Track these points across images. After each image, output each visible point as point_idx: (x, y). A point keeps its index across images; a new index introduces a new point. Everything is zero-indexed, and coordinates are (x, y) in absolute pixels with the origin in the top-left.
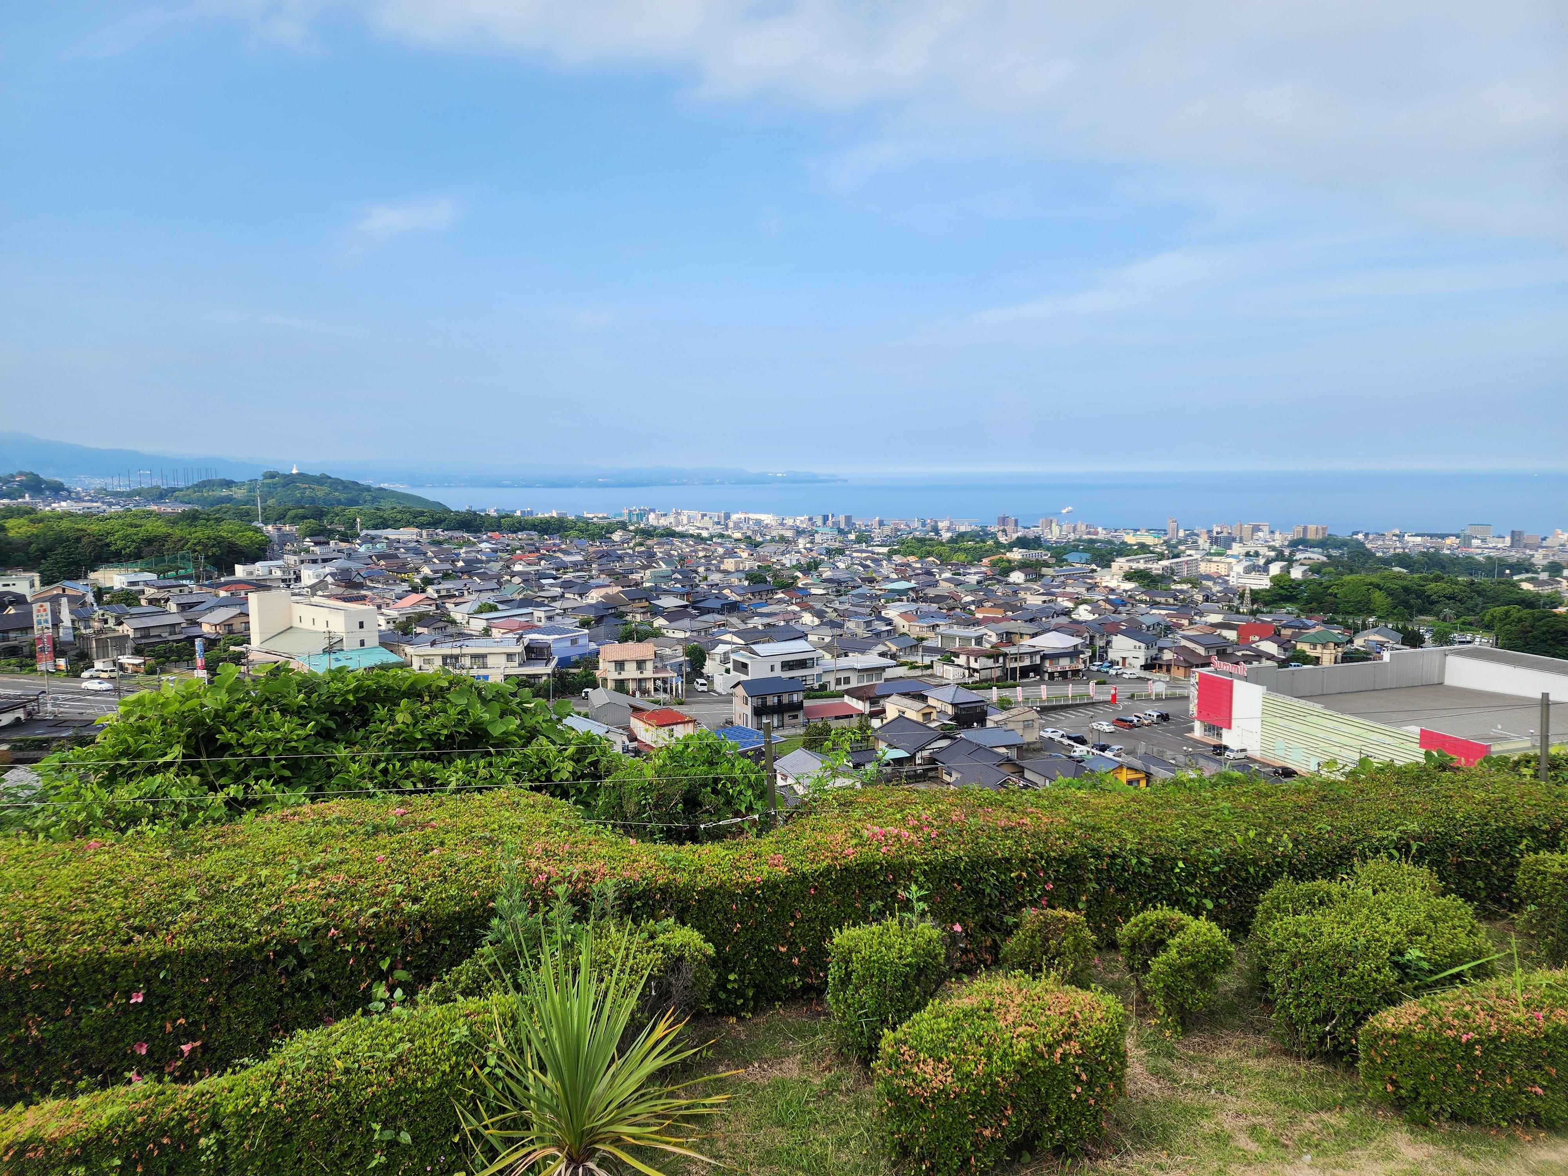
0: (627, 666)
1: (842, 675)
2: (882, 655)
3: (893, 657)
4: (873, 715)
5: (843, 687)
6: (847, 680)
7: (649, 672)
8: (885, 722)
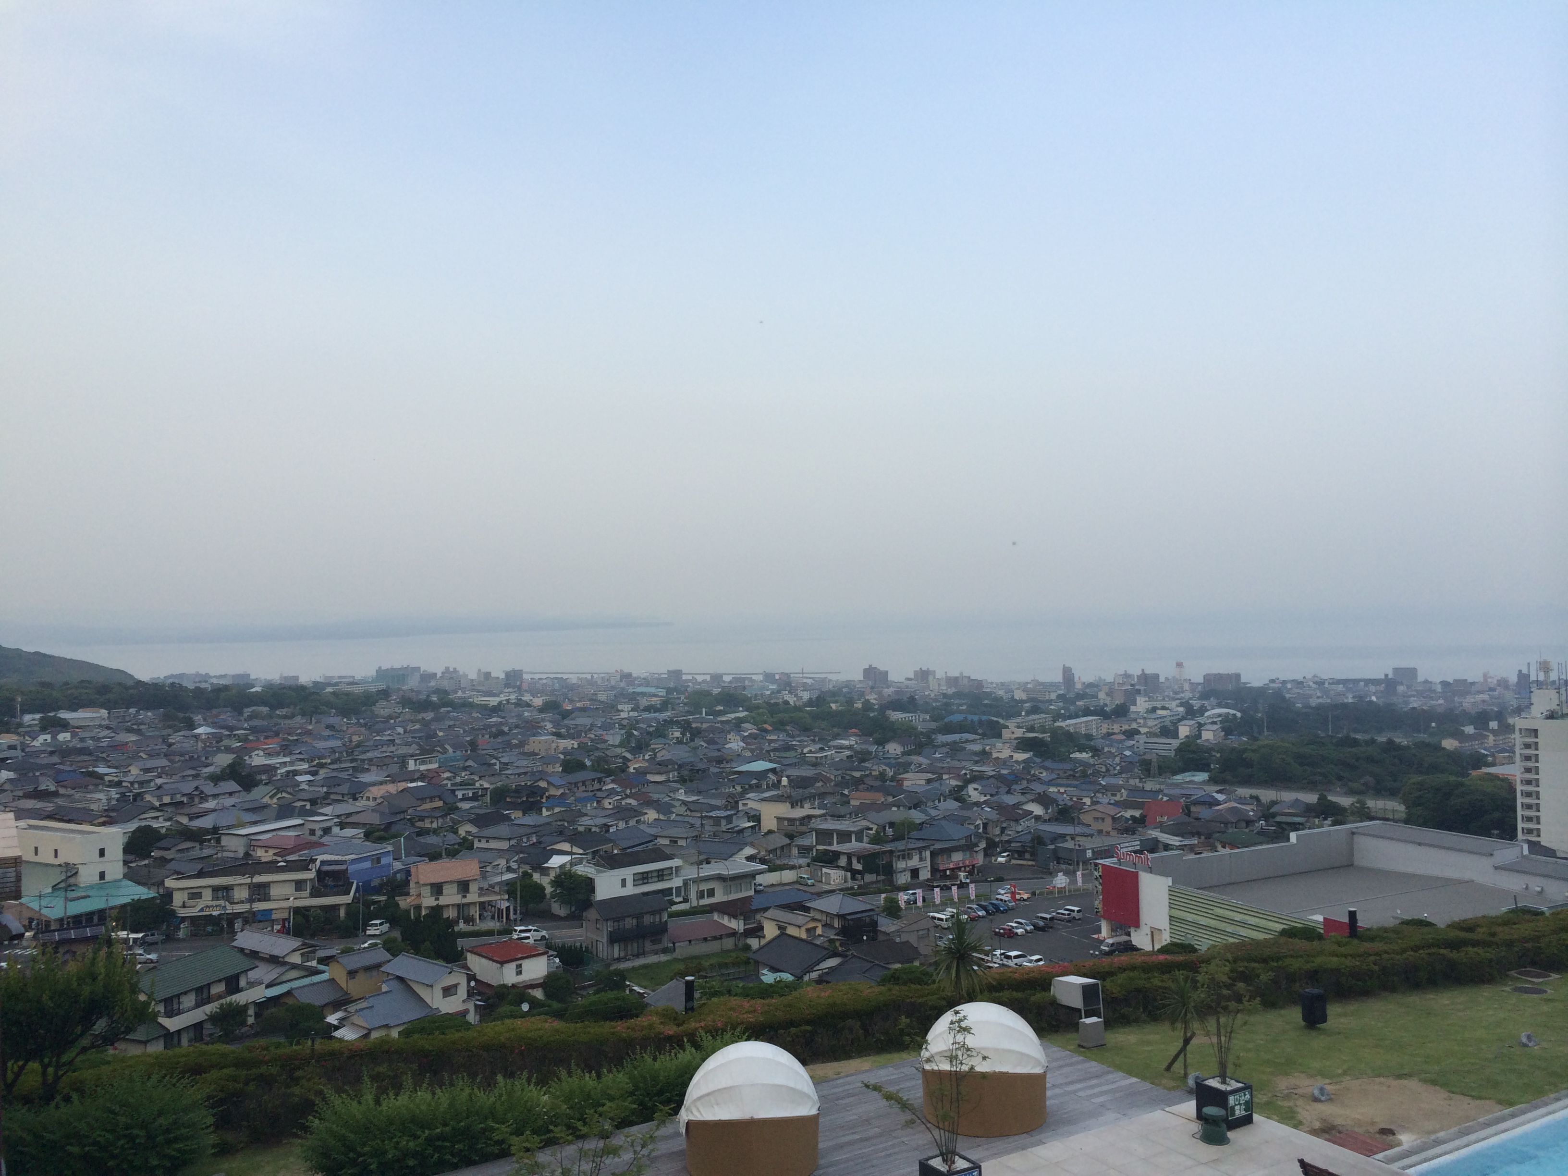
0: (446, 889)
1: (705, 887)
2: (750, 858)
3: (763, 861)
4: (748, 933)
5: (706, 901)
6: (711, 893)
7: (473, 897)
8: (763, 942)
